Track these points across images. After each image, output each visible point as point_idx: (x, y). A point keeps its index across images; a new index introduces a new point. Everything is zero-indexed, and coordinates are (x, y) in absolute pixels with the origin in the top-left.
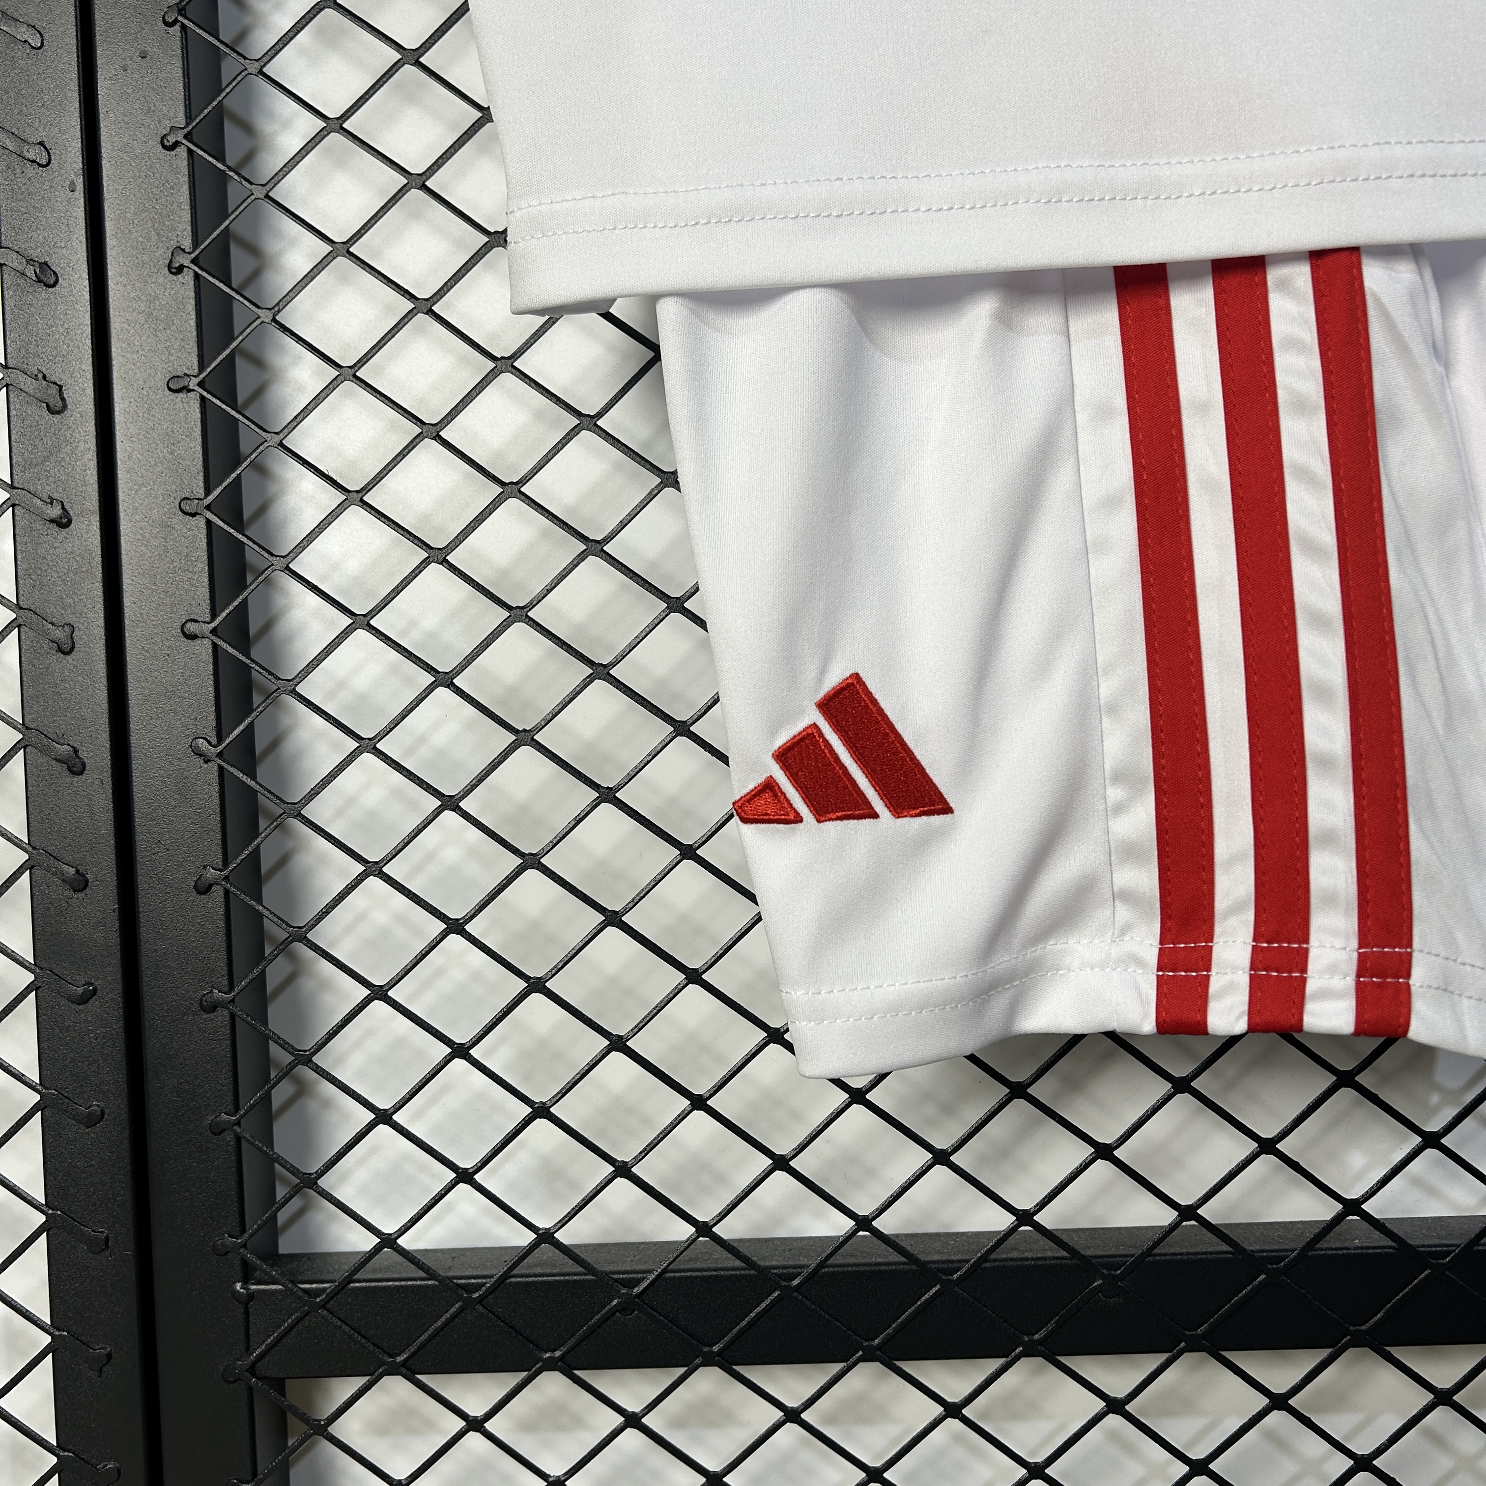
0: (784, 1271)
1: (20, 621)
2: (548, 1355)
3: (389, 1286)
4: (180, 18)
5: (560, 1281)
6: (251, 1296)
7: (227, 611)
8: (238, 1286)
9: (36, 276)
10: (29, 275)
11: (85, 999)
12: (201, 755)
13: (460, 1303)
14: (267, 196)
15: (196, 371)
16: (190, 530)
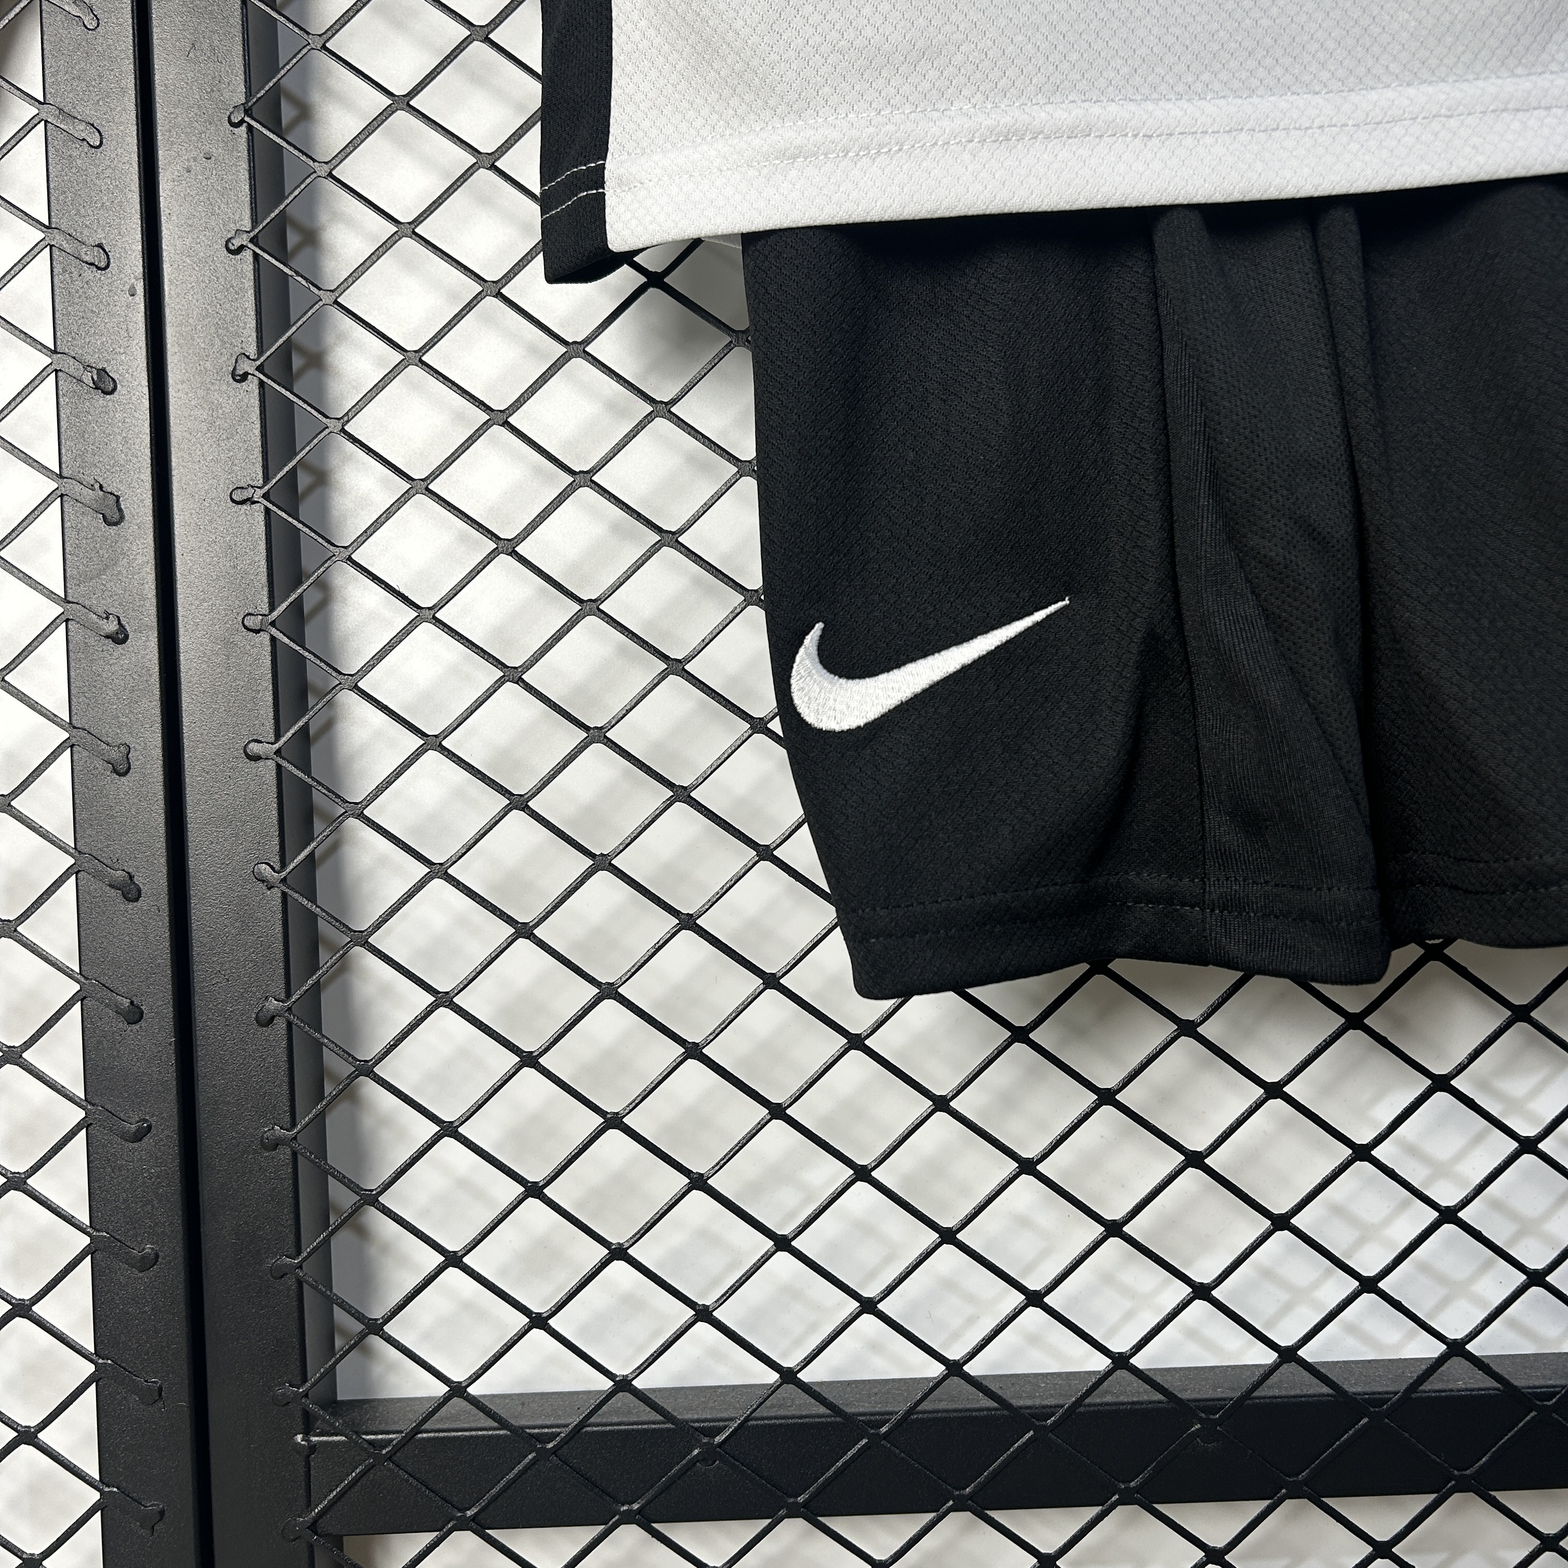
0: (872, 1418)
1: (73, 741)
2: (625, 1508)
3: (459, 1437)
4: (247, 119)
5: (638, 1431)
6: (313, 1448)
7: (292, 731)
8: (299, 1438)
9: (94, 383)
10: (86, 381)
11: (138, 1136)
12: (263, 881)
13: (534, 1454)
14: (336, 302)
15: (261, 482)
16: (253, 646)
